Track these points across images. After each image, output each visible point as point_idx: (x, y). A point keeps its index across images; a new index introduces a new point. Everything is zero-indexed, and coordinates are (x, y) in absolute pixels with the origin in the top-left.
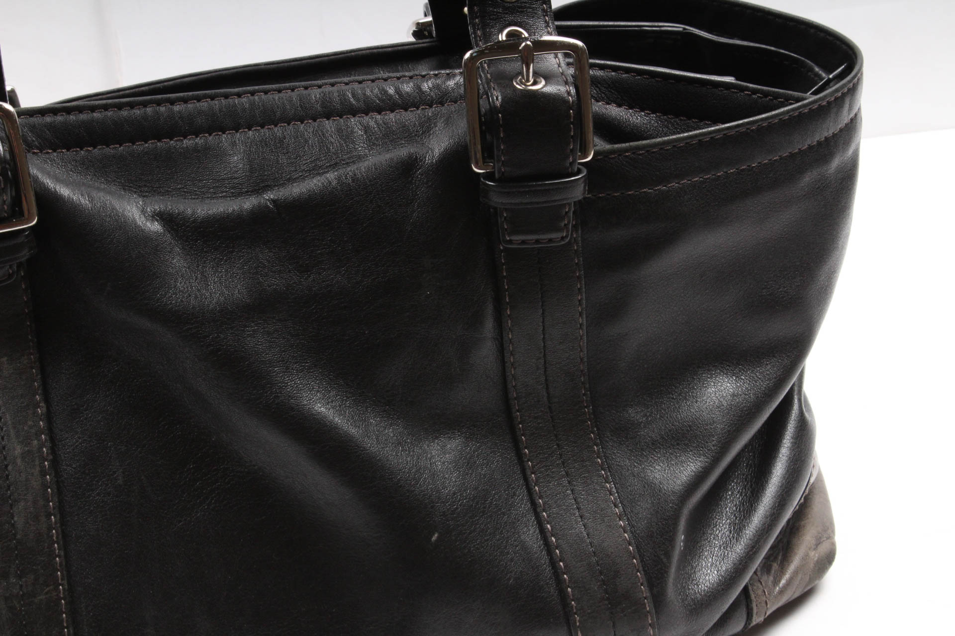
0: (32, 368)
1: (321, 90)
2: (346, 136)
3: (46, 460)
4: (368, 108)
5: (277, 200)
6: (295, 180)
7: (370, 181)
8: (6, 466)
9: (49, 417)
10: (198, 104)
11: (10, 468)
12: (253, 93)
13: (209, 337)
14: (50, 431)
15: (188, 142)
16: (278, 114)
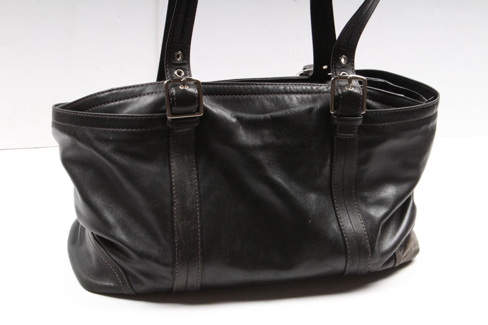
0: (193, 159)
1: (284, 85)
2: (291, 100)
3: (196, 187)
4: (298, 92)
5: (272, 116)
6: (277, 111)
7: (299, 113)
8: (185, 187)
9: (198, 174)
10: (248, 86)
11: (186, 188)
12: (264, 84)
13: (250, 154)
14: (198, 178)
15: (244, 97)
16: (272, 91)
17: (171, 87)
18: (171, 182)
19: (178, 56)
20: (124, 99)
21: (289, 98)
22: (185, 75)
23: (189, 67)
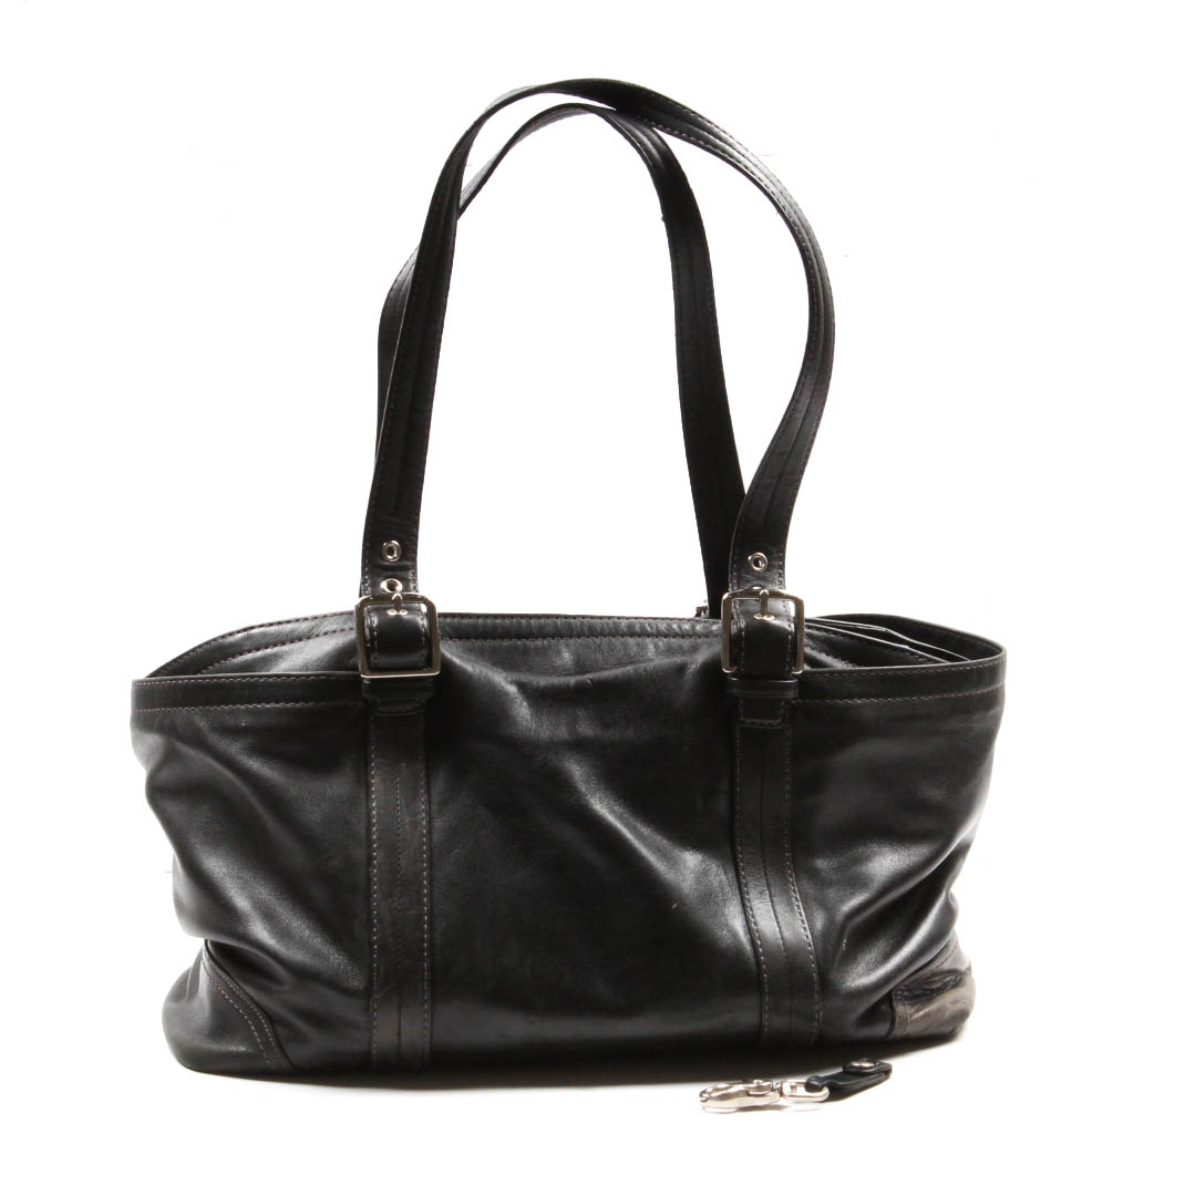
0: (421, 772)
3: (424, 828)
5: (594, 679)
6: (606, 669)
7: (655, 673)
8: (399, 828)
9: (428, 803)
14: (428, 810)
15: (539, 643)
16: (599, 630)
17: (369, 612)
19: (391, 551)
20: (275, 645)
21: (638, 645)
22: (406, 588)
23: (415, 574)
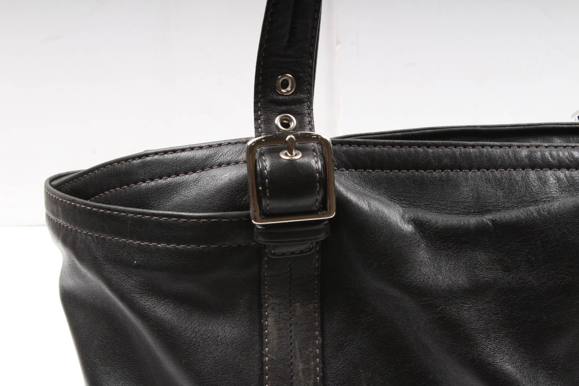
0: (315, 312)
1: (529, 149)
2: (544, 182)
3: (318, 376)
4: (560, 165)
5: (495, 220)
6: (508, 208)
7: (560, 215)
8: (292, 376)
9: (323, 347)
10: (446, 149)
11: (294, 378)
12: (483, 146)
13: (439, 307)
14: (323, 356)
15: (436, 174)
16: (499, 162)
17: (262, 154)
18: (262, 363)
19: (285, 85)
21: (540, 179)
22: (301, 125)
23: (310, 107)
